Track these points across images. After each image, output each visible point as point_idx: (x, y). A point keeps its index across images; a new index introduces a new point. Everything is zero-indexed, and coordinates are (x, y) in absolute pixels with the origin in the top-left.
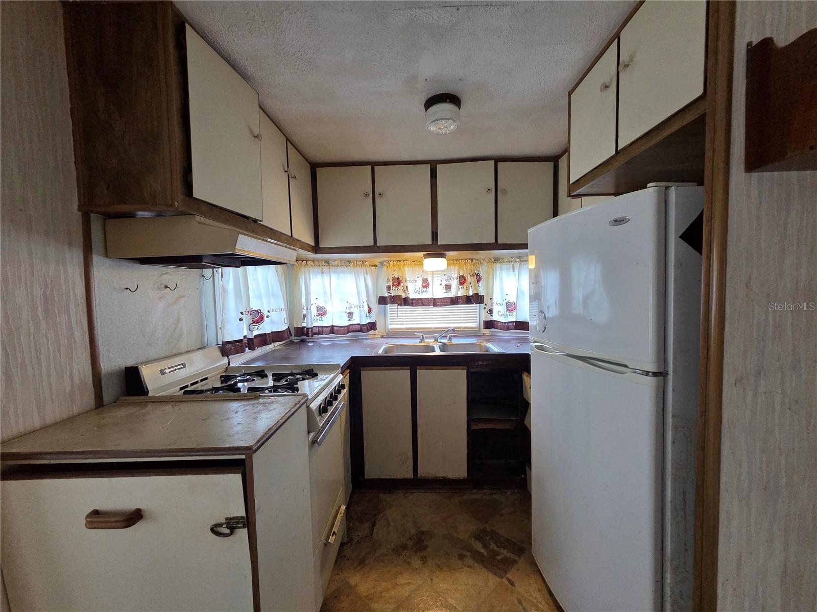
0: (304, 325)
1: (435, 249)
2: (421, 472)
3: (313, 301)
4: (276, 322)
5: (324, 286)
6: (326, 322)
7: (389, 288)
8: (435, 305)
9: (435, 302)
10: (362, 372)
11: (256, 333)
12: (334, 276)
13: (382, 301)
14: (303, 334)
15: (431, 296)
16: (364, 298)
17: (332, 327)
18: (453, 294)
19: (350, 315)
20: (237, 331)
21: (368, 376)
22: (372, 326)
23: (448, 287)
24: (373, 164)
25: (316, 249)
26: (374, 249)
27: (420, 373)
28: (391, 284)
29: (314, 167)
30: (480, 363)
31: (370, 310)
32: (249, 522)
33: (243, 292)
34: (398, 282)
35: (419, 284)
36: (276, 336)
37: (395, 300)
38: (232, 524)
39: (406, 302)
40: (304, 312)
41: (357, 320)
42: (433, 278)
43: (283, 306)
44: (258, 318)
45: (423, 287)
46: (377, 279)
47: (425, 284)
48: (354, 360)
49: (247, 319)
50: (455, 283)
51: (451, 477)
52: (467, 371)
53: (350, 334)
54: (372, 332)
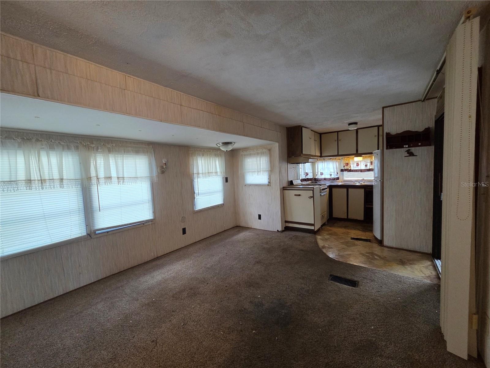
0: (317, 178)
1: (358, 154)
2: (349, 217)
3: (319, 171)
4: (310, 176)
5: (323, 166)
6: (323, 177)
7: (344, 166)
8: (361, 172)
9: (361, 171)
10: (333, 189)
11: (307, 178)
12: (326, 163)
13: (342, 170)
14: (316, 180)
15: (360, 169)
16: (336, 170)
17: (325, 178)
18: (368, 168)
19: (331, 175)
20: (303, 177)
21: (334, 190)
22: (338, 179)
23: (366, 166)
24: (338, 132)
25: (321, 156)
26: (338, 155)
27: (350, 190)
28: (345, 165)
29: (321, 134)
30: (369, 188)
31: (337, 173)
32: (313, 197)
33: (304, 169)
34: (347, 164)
35: (355, 165)
36: (310, 179)
37: (346, 170)
38: (311, 197)
39: (350, 171)
40: (317, 174)
41: (333, 177)
42: (360, 163)
43: (312, 172)
44: (307, 174)
45: (357, 166)
46: (340, 164)
47: (358, 165)
48: (330, 185)
49: (305, 174)
50: (369, 164)
51: (359, 219)
52: (364, 190)
53: (330, 181)
54: (338, 180)
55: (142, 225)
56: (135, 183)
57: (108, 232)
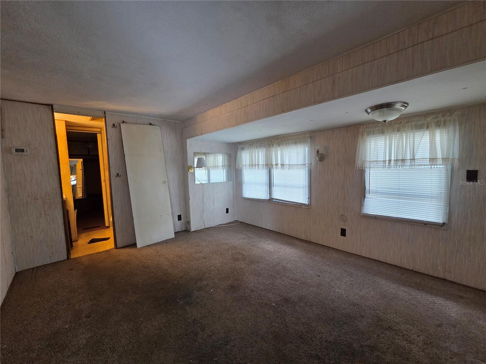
55: (299, 206)
56: (296, 169)
57: (278, 202)
